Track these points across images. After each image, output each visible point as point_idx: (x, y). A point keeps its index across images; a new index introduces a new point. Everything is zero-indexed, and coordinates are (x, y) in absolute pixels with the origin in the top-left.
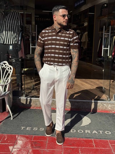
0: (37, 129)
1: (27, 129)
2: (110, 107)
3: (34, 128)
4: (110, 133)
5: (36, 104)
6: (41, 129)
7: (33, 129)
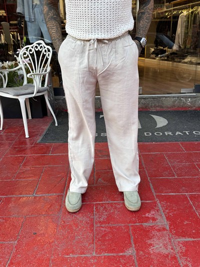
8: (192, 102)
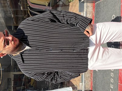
0: (112, 79)
1: (113, 88)
2: (90, 15)
3: (111, 81)
4: (114, 15)
5: (89, 77)
6: (112, 76)
7: (113, 82)
8: (89, 13)
